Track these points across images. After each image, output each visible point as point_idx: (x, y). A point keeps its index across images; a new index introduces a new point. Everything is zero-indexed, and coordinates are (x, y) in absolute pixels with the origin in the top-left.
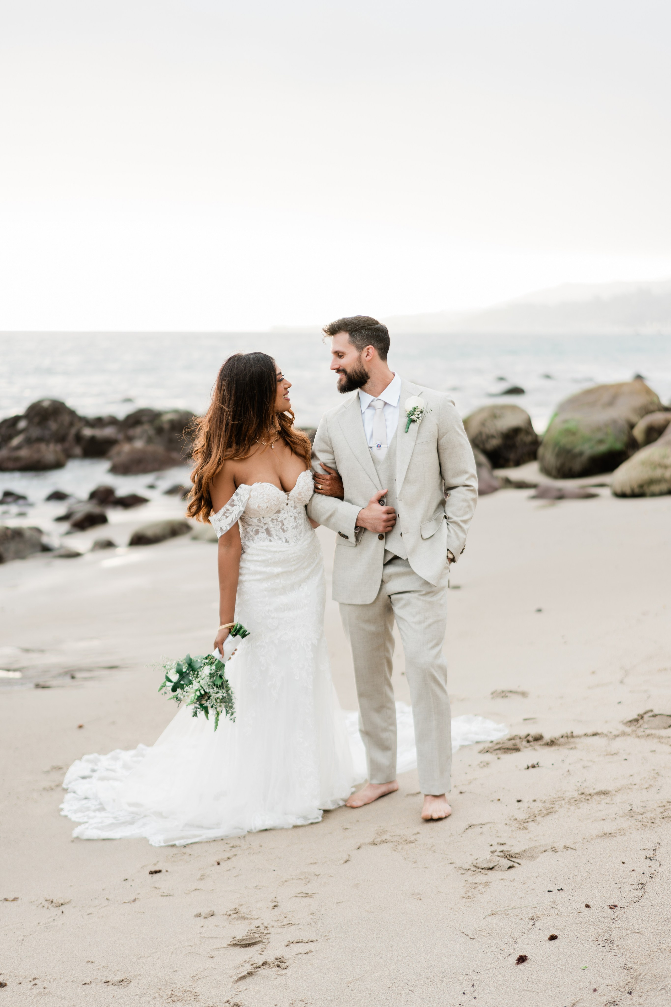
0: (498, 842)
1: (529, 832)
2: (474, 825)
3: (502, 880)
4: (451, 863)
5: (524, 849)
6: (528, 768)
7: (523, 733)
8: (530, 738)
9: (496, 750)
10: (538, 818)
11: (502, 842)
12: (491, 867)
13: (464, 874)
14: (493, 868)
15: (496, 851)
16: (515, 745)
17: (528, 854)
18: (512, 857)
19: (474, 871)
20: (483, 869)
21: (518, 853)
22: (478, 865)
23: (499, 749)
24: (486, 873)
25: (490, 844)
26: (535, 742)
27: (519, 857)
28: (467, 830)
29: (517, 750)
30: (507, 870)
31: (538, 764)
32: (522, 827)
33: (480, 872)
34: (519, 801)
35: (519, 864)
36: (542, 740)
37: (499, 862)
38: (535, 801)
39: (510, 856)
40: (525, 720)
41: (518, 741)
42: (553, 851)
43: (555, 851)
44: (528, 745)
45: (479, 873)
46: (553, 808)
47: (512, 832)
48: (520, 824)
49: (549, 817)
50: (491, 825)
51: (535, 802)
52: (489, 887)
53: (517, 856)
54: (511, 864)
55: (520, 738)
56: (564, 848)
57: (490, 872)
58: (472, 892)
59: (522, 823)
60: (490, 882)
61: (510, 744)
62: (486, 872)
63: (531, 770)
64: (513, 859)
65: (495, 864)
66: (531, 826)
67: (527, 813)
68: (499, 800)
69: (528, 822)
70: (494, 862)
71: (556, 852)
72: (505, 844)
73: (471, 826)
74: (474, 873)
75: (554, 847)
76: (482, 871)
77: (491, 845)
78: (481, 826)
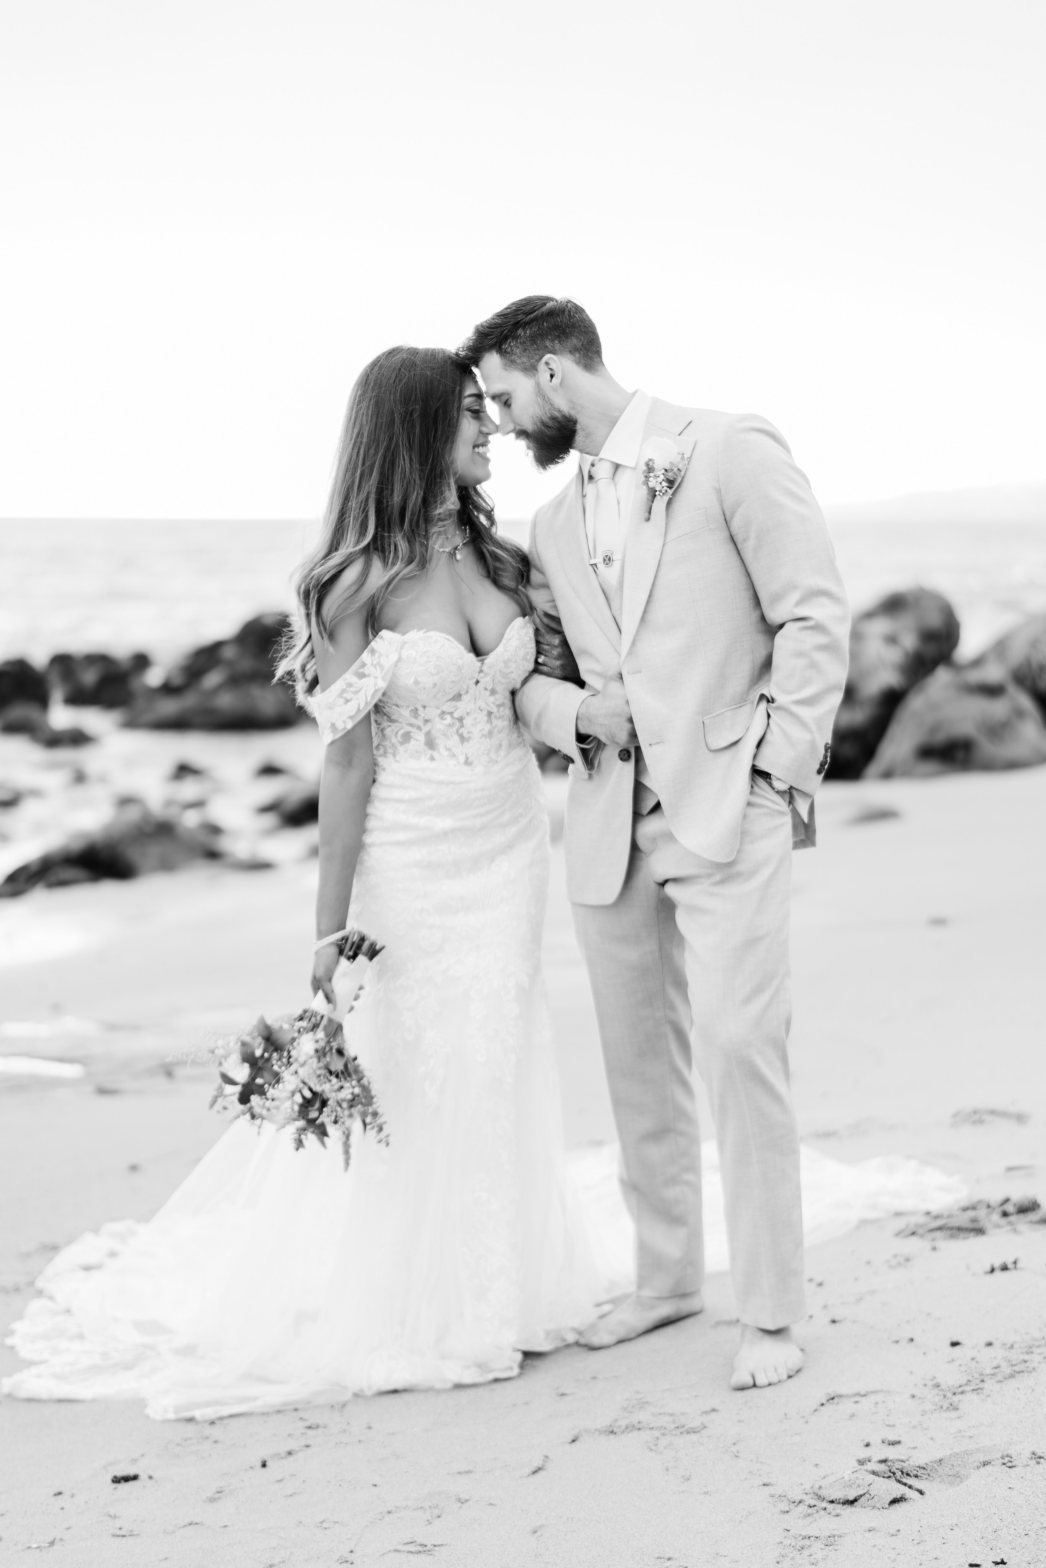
0: (883, 1437)
1: (959, 1418)
2: (840, 1396)
3: (870, 1531)
4: (764, 1485)
5: (938, 1456)
6: (993, 1270)
7: (995, 1196)
8: (1010, 1208)
9: (932, 1230)
10: (989, 1385)
11: (892, 1438)
12: (851, 1498)
13: (788, 1512)
14: (855, 1500)
15: (870, 1461)
16: (974, 1220)
17: (947, 1469)
18: (908, 1475)
19: (811, 1507)
20: (832, 1502)
21: (925, 1466)
22: (824, 1493)
23: (940, 1228)
24: (839, 1511)
25: (865, 1442)
26: (1021, 1216)
27: (925, 1477)
28: (823, 1408)
29: (979, 1231)
30: (887, 1506)
31: (1015, 1263)
32: (946, 1405)
33: (825, 1509)
34: (954, 1344)
35: (921, 1493)
36: (1035, 1212)
37: (871, 1486)
38: (990, 1344)
39: (902, 1473)
40: (1010, 1169)
41: (982, 1213)
42: (1004, 1464)
43: (1009, 1464)
44: (1004, 1221)
45: (822, 1512)
46: (1026, 1362)
47: (922, 1415)
48: (945, 1396)
49: (1013, 1383)
50: (879, 1398)
51: (990, 1347)
52: (836, 1548)
53: (919, 1474)
54: (898, 1490)
55: (989, 1206)
56: (1032, 1458)
57: (848, 1509)
58: (793, 1559)
59: (949, 1395)
60: (841, 1536)
61: (963, 1220)
62: (839, 1508)
63: (998, 1274)
64: (909, 1481)
65: (861, 1492)
66: (968, 1402)
67: (966, 1371)
68: (912, 1340)
69: (962, 1393)
70: (859, 1486)
71: (1010, 1467)
72: (899, 1442)
73: (833, 1399)
74: (810, 1510)
75: (1007, 1456)
76: (830, 1507)
77: (868, 1445)
78: (857, 1398)
